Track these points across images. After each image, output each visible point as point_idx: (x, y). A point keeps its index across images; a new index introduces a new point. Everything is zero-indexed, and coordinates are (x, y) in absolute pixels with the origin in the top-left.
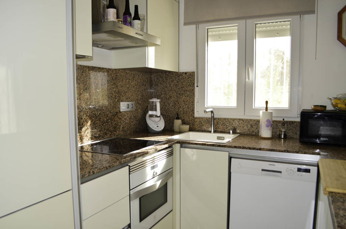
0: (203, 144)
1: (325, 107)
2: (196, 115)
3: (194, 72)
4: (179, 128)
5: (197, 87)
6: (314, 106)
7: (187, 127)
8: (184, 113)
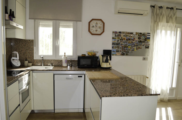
0: (43, 70)
1: (85, 55)
2: (35, 59)
3: (33, 40)
4: (27, 64)
5: (35, 46)
6: (82, 54)
7: (31, 64)
8: (29, 58)
